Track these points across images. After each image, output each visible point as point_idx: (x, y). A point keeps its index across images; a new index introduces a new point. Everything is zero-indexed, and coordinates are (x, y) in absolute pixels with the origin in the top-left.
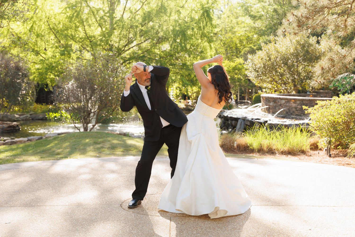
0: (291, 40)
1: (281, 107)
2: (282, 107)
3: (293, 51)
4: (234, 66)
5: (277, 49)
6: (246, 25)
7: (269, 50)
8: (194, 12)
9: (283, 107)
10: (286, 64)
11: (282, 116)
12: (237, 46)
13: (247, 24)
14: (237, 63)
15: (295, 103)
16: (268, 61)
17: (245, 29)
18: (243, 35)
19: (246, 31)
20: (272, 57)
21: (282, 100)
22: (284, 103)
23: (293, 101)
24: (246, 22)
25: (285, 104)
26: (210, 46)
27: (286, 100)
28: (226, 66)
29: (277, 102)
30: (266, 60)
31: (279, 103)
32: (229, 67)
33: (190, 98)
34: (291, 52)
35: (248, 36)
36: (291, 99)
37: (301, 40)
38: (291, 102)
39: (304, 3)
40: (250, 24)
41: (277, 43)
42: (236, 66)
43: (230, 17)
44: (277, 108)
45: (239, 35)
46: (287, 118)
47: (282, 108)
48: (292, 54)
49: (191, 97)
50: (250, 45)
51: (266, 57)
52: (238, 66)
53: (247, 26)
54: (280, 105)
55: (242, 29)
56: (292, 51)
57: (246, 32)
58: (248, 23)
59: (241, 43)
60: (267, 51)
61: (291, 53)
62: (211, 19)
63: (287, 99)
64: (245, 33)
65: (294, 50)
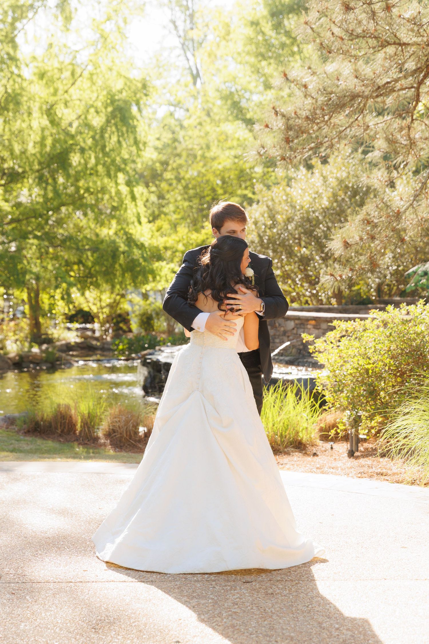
0: (324, 178)
1: (285, 338)
2: (288, 337)
3: (327, 203)
4: (199, 241)
5: (292, 199)
6: (235, 143)
7: (273, 200)
8: (92, 110)
9: (291, 338)
10: (309, 233)
11: (287, 358)
12: (216, 195)
13: (238, 139)
14: (207, 234)
15: (318, 329)
16: (270, 229)
17: (233, 152)
18: (228, 167)
19: (235, 157)
20: (279, 217)
21: (289, 322)
22: (293, 329)
23: (313, 322)
24: (237, 136)
25: (295, 331)
26: (132, 193)
27: (297, 322)
28: (180, 241)
29: (277, 324)
30: (265, 224)
31: (282, 329)
32: (188, 242)
33: (96, 320)
34: (323, 206)
35: (242, 171)
36: (307, 320)
37: (348, 177)
38: (309, 326)
39: (304, 83)
40: (245, 140)
41: (293, 183)
42: (204, 241)
43: (204, 124)
44: (277, 341)
45: (220, 167)
46: (298, 365)
47: (288, 341)
48: (325, 211)
49: (98, 317)
50: (246, 192)
51: (266, 219)
52: (209, 240)
53: (239, 146)
54: (285, 333)
55: (227, 153)
56: (325, 203)
57: (236, 160)
58: (241, 139)
59: (225, 185)
60: (270, 203)
61: (322, 208)
62: (133, 129)
63: (298, 318)
64: (235, 163)
65: (330, 202)
